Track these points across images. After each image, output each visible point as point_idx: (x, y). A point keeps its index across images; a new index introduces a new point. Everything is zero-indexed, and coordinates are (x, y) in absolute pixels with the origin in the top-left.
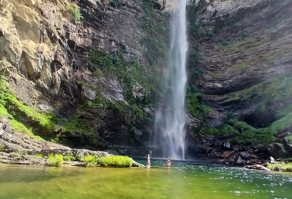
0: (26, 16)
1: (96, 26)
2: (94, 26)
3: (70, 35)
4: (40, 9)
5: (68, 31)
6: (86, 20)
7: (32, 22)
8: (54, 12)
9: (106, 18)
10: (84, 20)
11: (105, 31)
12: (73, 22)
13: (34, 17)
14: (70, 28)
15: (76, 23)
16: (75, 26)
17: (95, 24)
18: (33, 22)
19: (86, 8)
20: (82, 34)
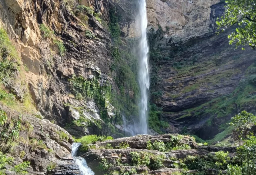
0: (30, 55)
2: (74, 56)
3: (58, 66)
4: (39, 49)
5: (56, 62)
6: (68, 52)
7: (34, 59)
8: (47, 48)
9: (84, 49)
10: (67, 52)
11: (83, 60)
12: (59, 54)
13: (36, 55)
14: (57, 60)
15: (61, 55)
16: (60, 58)
17: (75, 55)
18: (35, 59)
19: (68, 42)
20: (66, 64)
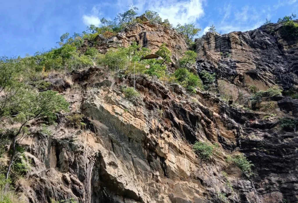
0: (185, 193)
1: (278, 167)
2: (275, 170)
3: (247, 196)
4: (198, 178)
5: (242, 191)
6: (261, 167)
7: (193, 199)
8: (215, 174)
9: (288, 151)
10: (258, 168)
11: (294, 169)
12: (243, 176)
13: (194, 191)
14: (243, 187)
15: (248, 176)
16: (248, 181)
17: (275, 166)
18: (195, 198)
19: (253, 151)
20: (263, 189)
